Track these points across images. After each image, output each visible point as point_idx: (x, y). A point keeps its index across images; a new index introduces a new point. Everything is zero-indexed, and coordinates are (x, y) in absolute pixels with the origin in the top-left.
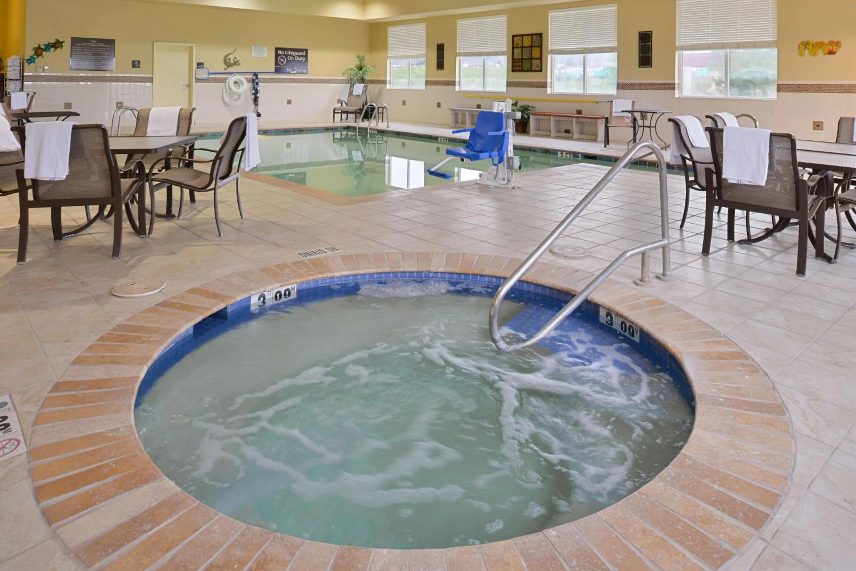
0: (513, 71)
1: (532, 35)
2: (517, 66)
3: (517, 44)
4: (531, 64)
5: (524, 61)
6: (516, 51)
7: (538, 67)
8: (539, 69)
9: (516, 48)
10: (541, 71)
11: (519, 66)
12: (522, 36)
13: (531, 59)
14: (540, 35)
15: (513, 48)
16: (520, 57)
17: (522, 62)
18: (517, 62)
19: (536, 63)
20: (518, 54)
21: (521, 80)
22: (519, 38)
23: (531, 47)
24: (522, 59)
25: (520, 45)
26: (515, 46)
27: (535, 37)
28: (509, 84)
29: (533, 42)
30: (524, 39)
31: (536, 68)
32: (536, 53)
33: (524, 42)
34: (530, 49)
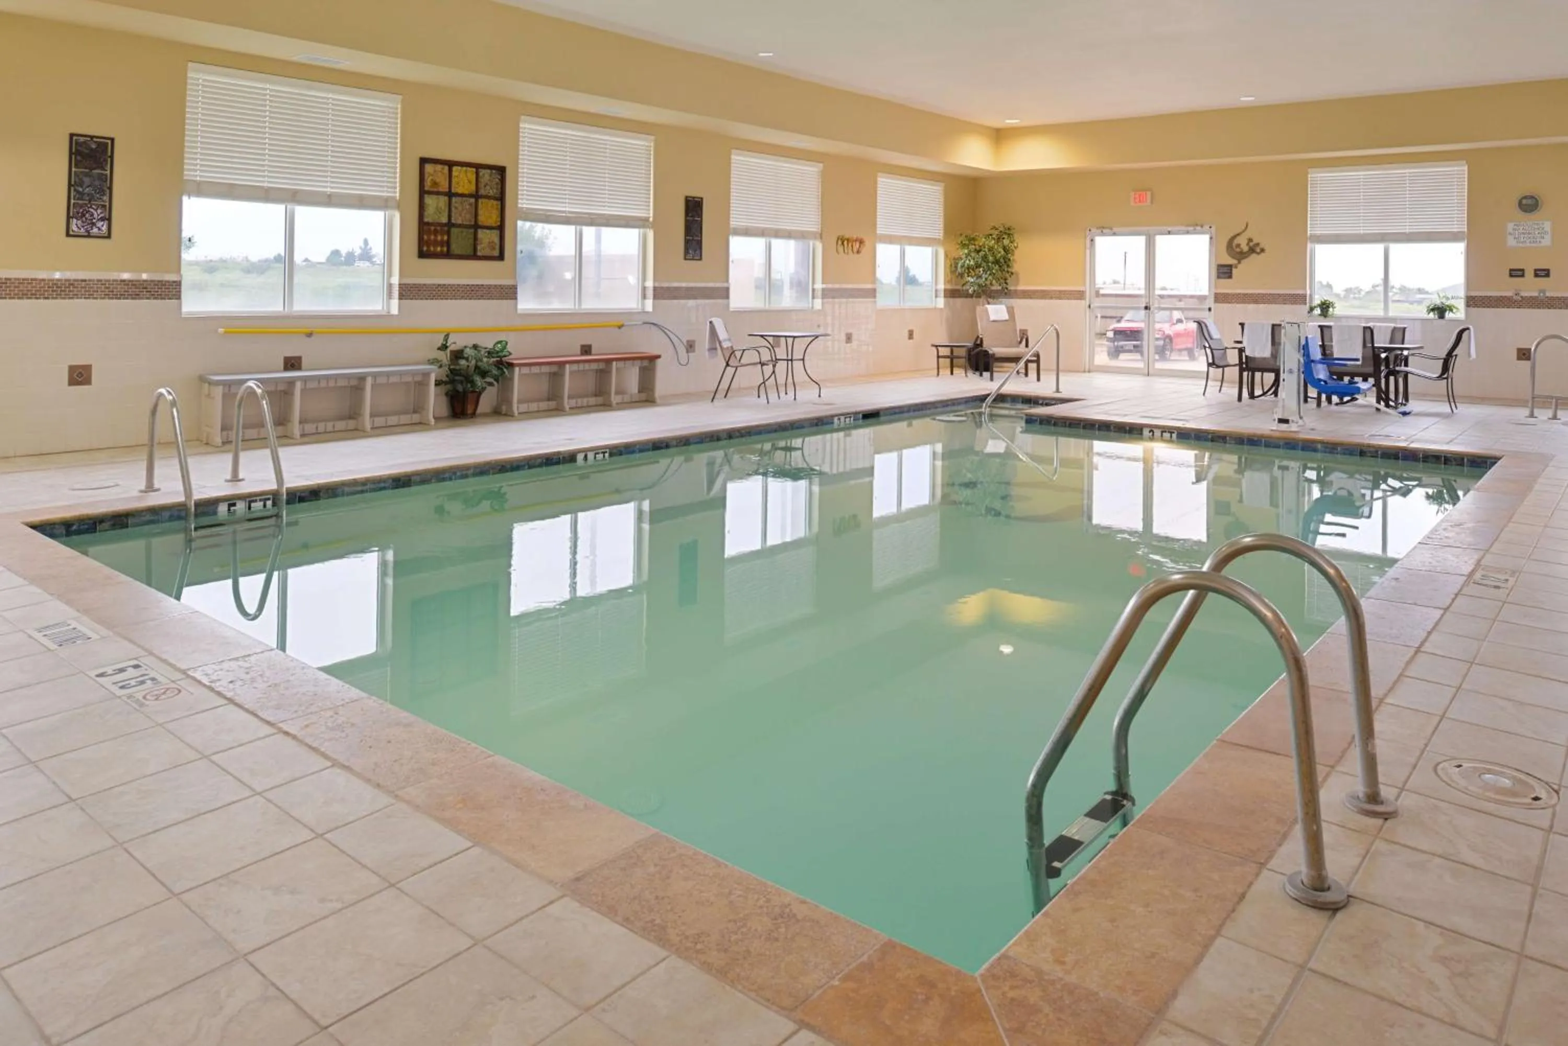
0: (422, 255)
1: (478, 167)
2: (436, 243)
3: (435, 184)
4: (475, 238)
5: (454, 231)
6: (430, 200)
7: (494, 249)
8: (496, 253)
9: (430, 193)
10: (501, 257)
11: (442, 244)
12: (450, 164)
13: (476, 226)
14: (502, 170)
15: (423, 192)
16: (444, 220)
17: (449, 233)
18: (436, 232)
19: (487, 238)
20: (438, 210)
21: (442, 282)
22: (439, 167)
23: (476, 196)
24: (450, 224)
25: (444, 187)
26: (428, 185)
27: (485, 173)
28: (408, 292)
29: (482, 185)
30: (454, 173)
31: (487, 252)
32: (488, 214)
33: (454, 180)
34: (473, 200)
